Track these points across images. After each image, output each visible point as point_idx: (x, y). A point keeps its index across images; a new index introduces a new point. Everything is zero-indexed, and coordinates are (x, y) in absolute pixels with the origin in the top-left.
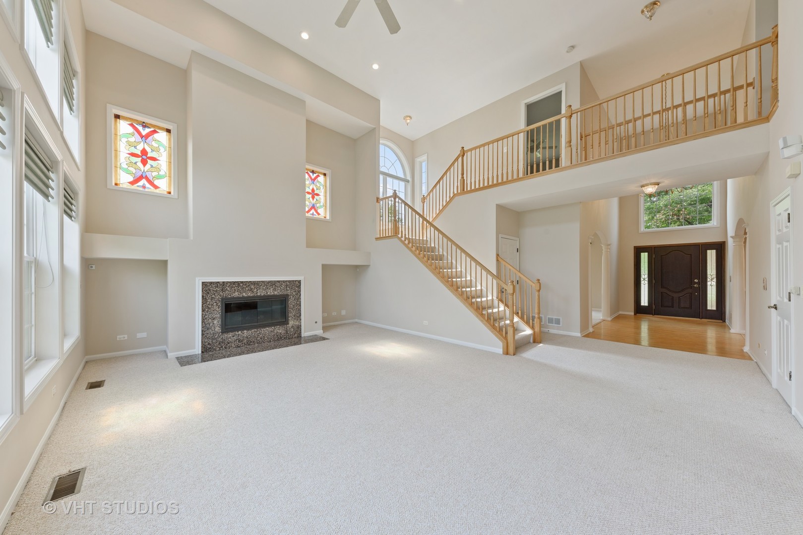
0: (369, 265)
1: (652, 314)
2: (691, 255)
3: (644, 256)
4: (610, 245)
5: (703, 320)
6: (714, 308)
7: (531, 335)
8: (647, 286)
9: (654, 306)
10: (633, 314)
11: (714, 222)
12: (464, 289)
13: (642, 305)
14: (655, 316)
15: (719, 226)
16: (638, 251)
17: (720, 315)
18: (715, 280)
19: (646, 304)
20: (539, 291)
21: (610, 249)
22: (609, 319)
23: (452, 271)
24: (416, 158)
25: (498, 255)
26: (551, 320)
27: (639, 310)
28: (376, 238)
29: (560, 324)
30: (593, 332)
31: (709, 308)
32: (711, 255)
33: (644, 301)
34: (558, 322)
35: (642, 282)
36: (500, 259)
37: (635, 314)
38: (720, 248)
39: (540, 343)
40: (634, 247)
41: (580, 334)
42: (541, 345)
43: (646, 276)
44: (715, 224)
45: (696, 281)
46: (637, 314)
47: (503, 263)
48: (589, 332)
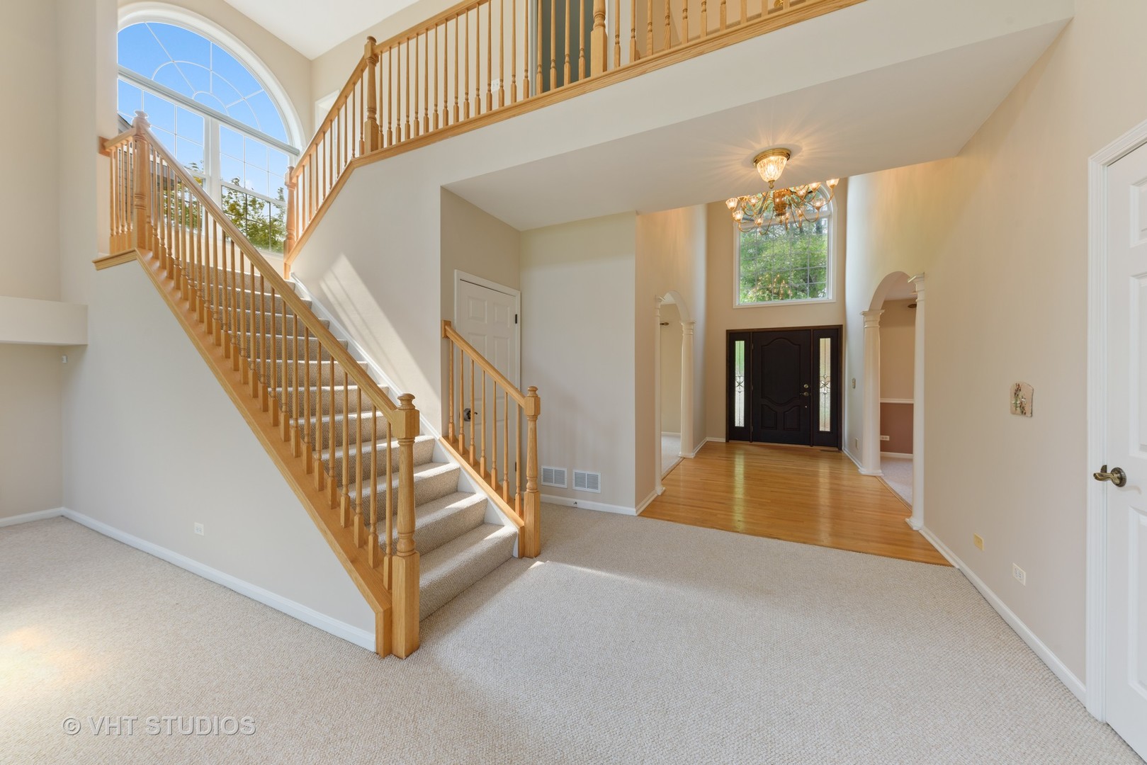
0: (84, 346)
1: (749, 441)
2: (799, 345)
3: (740, 346)
4: (693, 323)
5: (814, 447)
6: (828, 429)
7: (514, 535)
8: (743, 393)
9: (752, 428)
10: (724, 440)
11: (828, 294)
12: (355, 416)
13: (736, 425)
14: (754, 443)
15: (835, 301)
16: (732, 336)
17: (833, 440)
18: (829, 385)
19: (742, 425)
20: (535, 417)
21: (693, 330)
22: (692, 455)
23: (320, 365)
24: (317, 100)
25: (447, 324)
26: (580, 480)
27: (733, 434)
28: (95, 262)
29: (597, 488)
30: (662, 494)
31: (822, 429)
32: (825, 344)
33: (739, 420)
34: (593, 482)
35: (737, 389)
36: (450, 333)
37: (727, 441)
38: (836, 334)
39: (537, 555)
40: (727, 331)
41: (635, 510)
42: (538, 563)
43: (742, 379)
44: (831, 297)
45: (806, 386)
46: (730, 441)
47: (458, 344)
48: (656, 495)
